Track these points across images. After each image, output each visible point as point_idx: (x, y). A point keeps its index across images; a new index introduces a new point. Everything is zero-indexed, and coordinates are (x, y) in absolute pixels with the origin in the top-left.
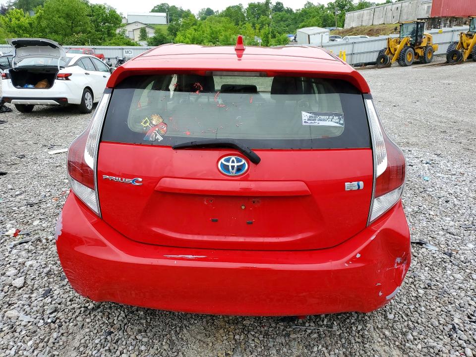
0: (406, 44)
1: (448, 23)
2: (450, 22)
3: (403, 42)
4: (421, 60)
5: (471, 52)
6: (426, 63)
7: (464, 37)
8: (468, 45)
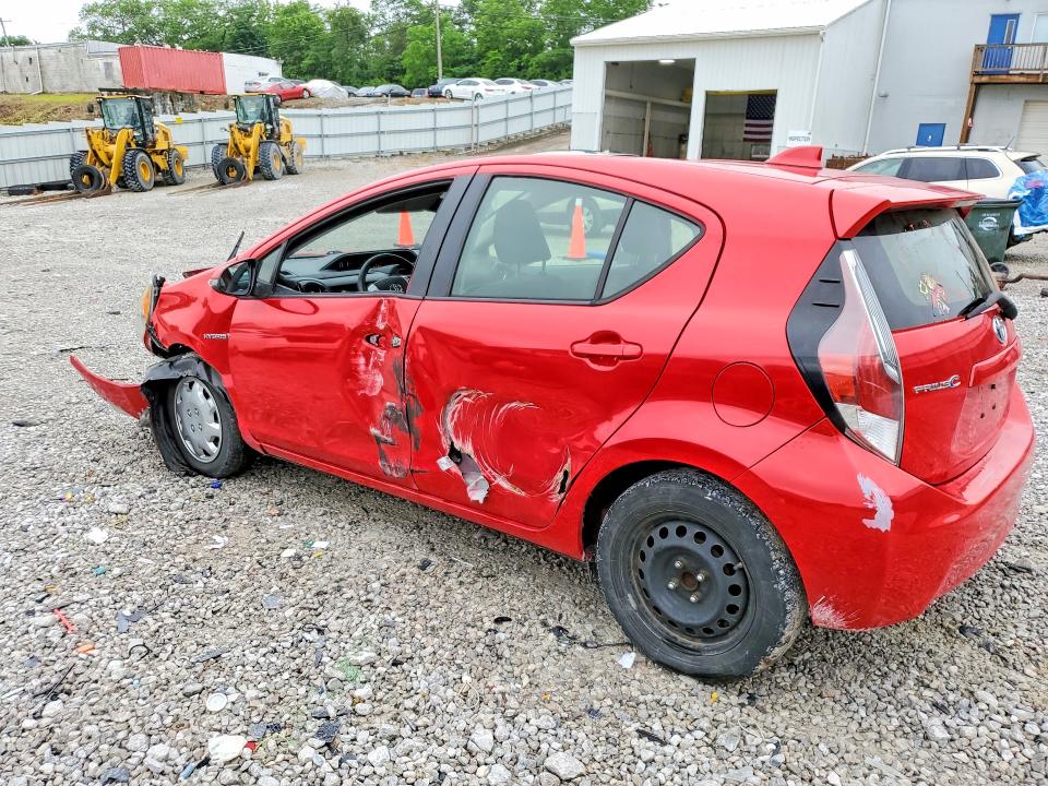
0: (129, 144)
1: (169, 102)
2: (171, 100)
3: (122, 138)
4: (167, 179)
5: (257, 162)
6: (176, 184)
7: (238, 135)
8: (248, 150)
